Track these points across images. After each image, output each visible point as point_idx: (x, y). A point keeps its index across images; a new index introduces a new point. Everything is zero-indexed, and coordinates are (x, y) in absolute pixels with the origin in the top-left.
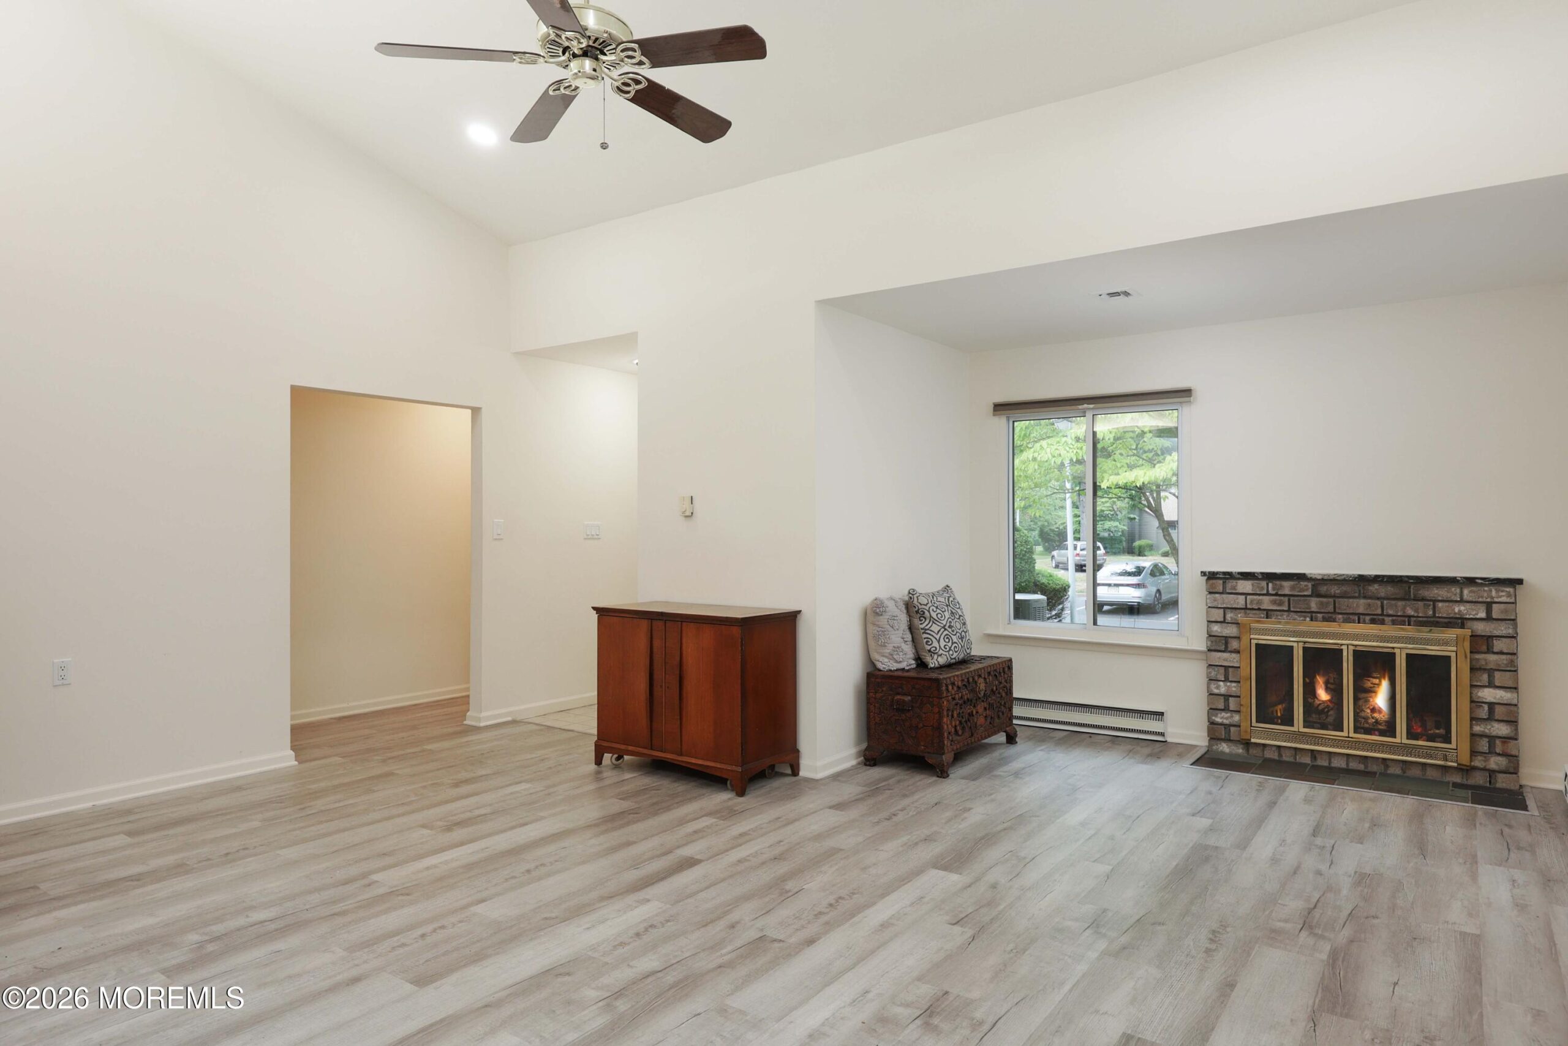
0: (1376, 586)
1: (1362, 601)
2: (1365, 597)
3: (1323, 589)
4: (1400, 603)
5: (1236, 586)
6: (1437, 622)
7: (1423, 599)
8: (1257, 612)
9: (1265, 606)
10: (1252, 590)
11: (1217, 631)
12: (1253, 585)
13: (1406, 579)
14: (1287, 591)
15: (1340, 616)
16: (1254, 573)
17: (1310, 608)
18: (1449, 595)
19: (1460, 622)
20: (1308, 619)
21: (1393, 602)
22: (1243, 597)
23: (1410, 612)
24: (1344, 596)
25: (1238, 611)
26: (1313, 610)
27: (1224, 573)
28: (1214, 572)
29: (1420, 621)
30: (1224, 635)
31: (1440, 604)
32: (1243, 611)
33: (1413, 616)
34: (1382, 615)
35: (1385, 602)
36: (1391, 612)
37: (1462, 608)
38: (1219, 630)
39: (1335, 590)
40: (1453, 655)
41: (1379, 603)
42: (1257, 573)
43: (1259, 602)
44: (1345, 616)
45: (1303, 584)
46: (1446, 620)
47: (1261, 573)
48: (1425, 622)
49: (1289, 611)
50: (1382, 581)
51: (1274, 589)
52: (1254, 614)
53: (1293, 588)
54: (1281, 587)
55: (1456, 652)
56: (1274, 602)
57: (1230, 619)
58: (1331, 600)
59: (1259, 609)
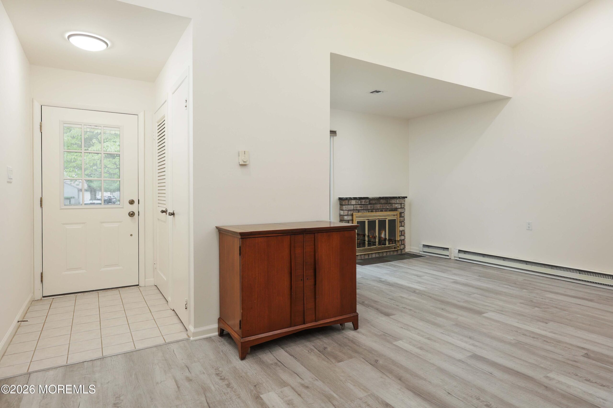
0: (382, 200)
1: (379, 205)
2: (380, 204)
3: (371, 202)
4: (386, 205)
5: (351, 202)
6: (393, 210)
7: (390, 204)
8: (356, 211)
9: (358, 209)
10: (355, 203)
11: (346, 218)
12: (355, 202)
13: (388, 198)
14: (363, 203)
15: (374, 210)
16: (357, 197)
17: (368, 208)
18: (395, 202)
19: (396, 209)
20: (368, 212)
21: (385, 205)
22: (353, 206)
23: (388, 207)
24: (375, 204)
25: (352, 211)
26: (369, 209)
27: (349, 198)
28: (347, 198)
29: (390, 210)
30: (348, 220)
31: (393, 205)
32: (353, 211)
33: (388, 209)
34: (383, 209)
35: (383, 205)
36: (384, 208)
37: (397, 205)
38: (347, 218)
39: (374, 202)
40: (396, 219)
41: (382, 205)
42: (358, 197)
43: (357, 207)
44: (376, 210)
45: (367, 200)
46: (394, 209)
47: (359, 197)
48: (391, 210)
49: (363, 210)
50: (384, 199)
51: (360, 203)
52: (355, 211)
53: (365, 202)
54: (362, 201)
55: (397, 218)
56: (360, 207)
57: (349, 214)
58: (373, 205)
59: (357, 210)
